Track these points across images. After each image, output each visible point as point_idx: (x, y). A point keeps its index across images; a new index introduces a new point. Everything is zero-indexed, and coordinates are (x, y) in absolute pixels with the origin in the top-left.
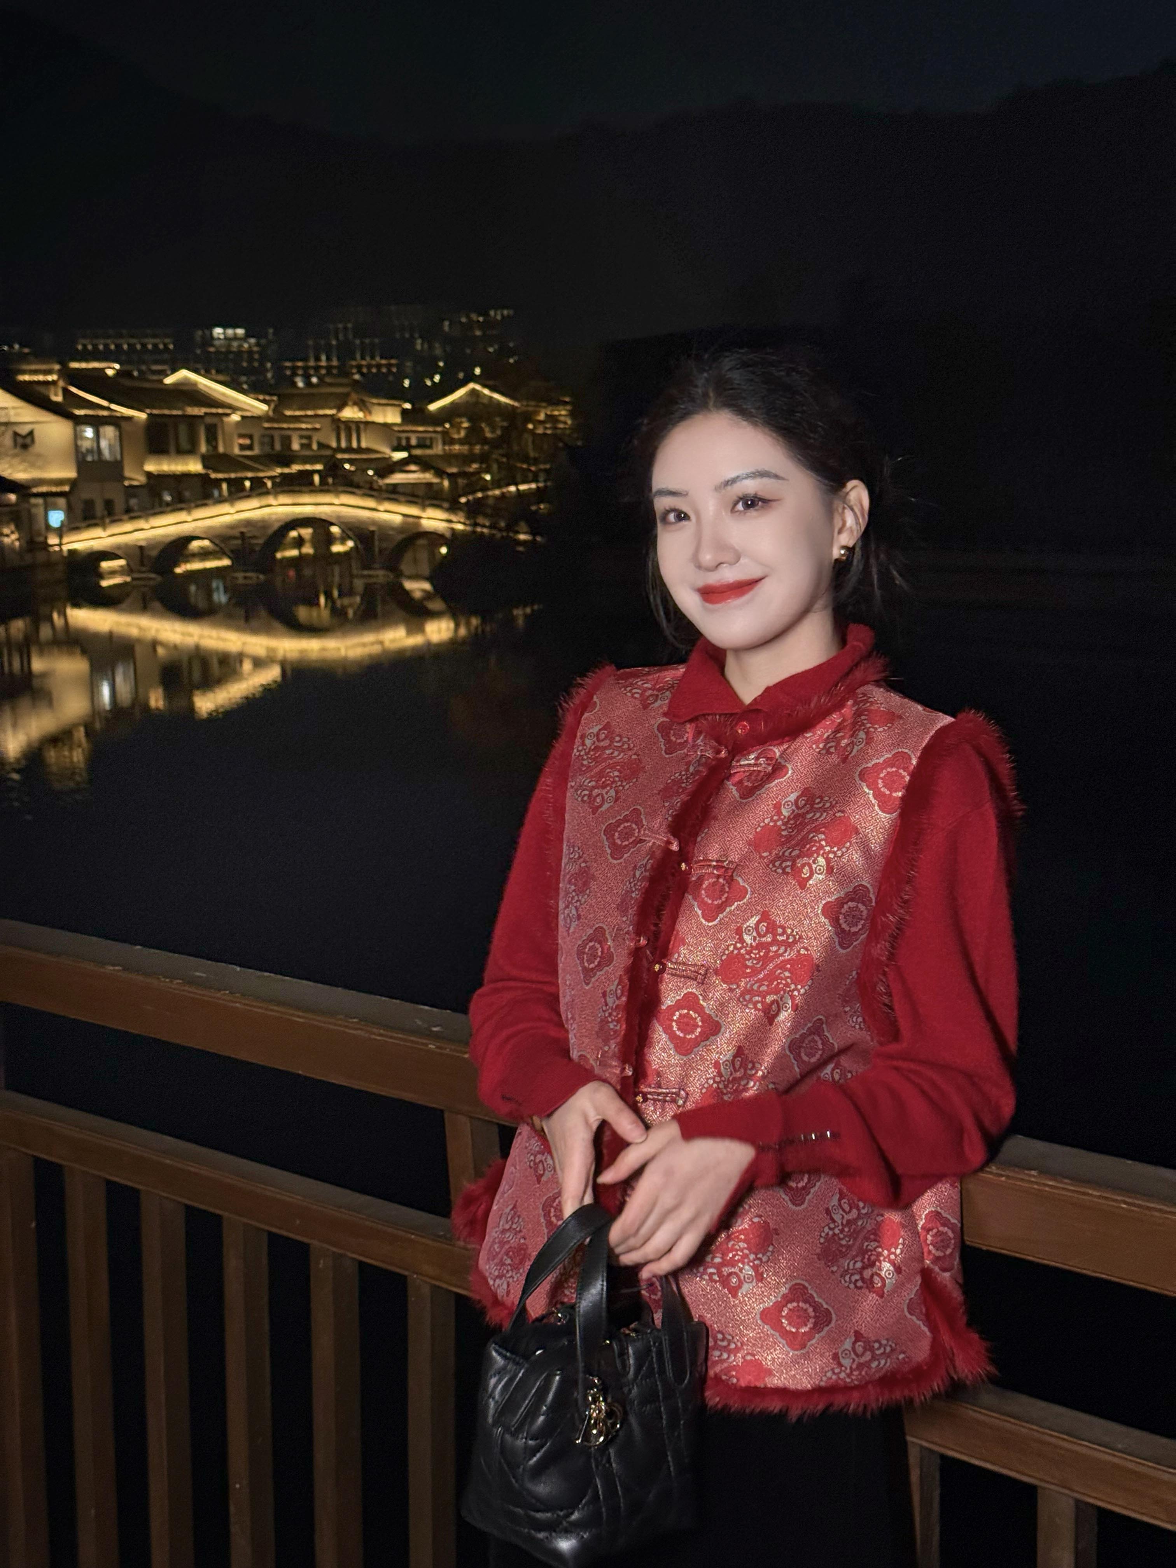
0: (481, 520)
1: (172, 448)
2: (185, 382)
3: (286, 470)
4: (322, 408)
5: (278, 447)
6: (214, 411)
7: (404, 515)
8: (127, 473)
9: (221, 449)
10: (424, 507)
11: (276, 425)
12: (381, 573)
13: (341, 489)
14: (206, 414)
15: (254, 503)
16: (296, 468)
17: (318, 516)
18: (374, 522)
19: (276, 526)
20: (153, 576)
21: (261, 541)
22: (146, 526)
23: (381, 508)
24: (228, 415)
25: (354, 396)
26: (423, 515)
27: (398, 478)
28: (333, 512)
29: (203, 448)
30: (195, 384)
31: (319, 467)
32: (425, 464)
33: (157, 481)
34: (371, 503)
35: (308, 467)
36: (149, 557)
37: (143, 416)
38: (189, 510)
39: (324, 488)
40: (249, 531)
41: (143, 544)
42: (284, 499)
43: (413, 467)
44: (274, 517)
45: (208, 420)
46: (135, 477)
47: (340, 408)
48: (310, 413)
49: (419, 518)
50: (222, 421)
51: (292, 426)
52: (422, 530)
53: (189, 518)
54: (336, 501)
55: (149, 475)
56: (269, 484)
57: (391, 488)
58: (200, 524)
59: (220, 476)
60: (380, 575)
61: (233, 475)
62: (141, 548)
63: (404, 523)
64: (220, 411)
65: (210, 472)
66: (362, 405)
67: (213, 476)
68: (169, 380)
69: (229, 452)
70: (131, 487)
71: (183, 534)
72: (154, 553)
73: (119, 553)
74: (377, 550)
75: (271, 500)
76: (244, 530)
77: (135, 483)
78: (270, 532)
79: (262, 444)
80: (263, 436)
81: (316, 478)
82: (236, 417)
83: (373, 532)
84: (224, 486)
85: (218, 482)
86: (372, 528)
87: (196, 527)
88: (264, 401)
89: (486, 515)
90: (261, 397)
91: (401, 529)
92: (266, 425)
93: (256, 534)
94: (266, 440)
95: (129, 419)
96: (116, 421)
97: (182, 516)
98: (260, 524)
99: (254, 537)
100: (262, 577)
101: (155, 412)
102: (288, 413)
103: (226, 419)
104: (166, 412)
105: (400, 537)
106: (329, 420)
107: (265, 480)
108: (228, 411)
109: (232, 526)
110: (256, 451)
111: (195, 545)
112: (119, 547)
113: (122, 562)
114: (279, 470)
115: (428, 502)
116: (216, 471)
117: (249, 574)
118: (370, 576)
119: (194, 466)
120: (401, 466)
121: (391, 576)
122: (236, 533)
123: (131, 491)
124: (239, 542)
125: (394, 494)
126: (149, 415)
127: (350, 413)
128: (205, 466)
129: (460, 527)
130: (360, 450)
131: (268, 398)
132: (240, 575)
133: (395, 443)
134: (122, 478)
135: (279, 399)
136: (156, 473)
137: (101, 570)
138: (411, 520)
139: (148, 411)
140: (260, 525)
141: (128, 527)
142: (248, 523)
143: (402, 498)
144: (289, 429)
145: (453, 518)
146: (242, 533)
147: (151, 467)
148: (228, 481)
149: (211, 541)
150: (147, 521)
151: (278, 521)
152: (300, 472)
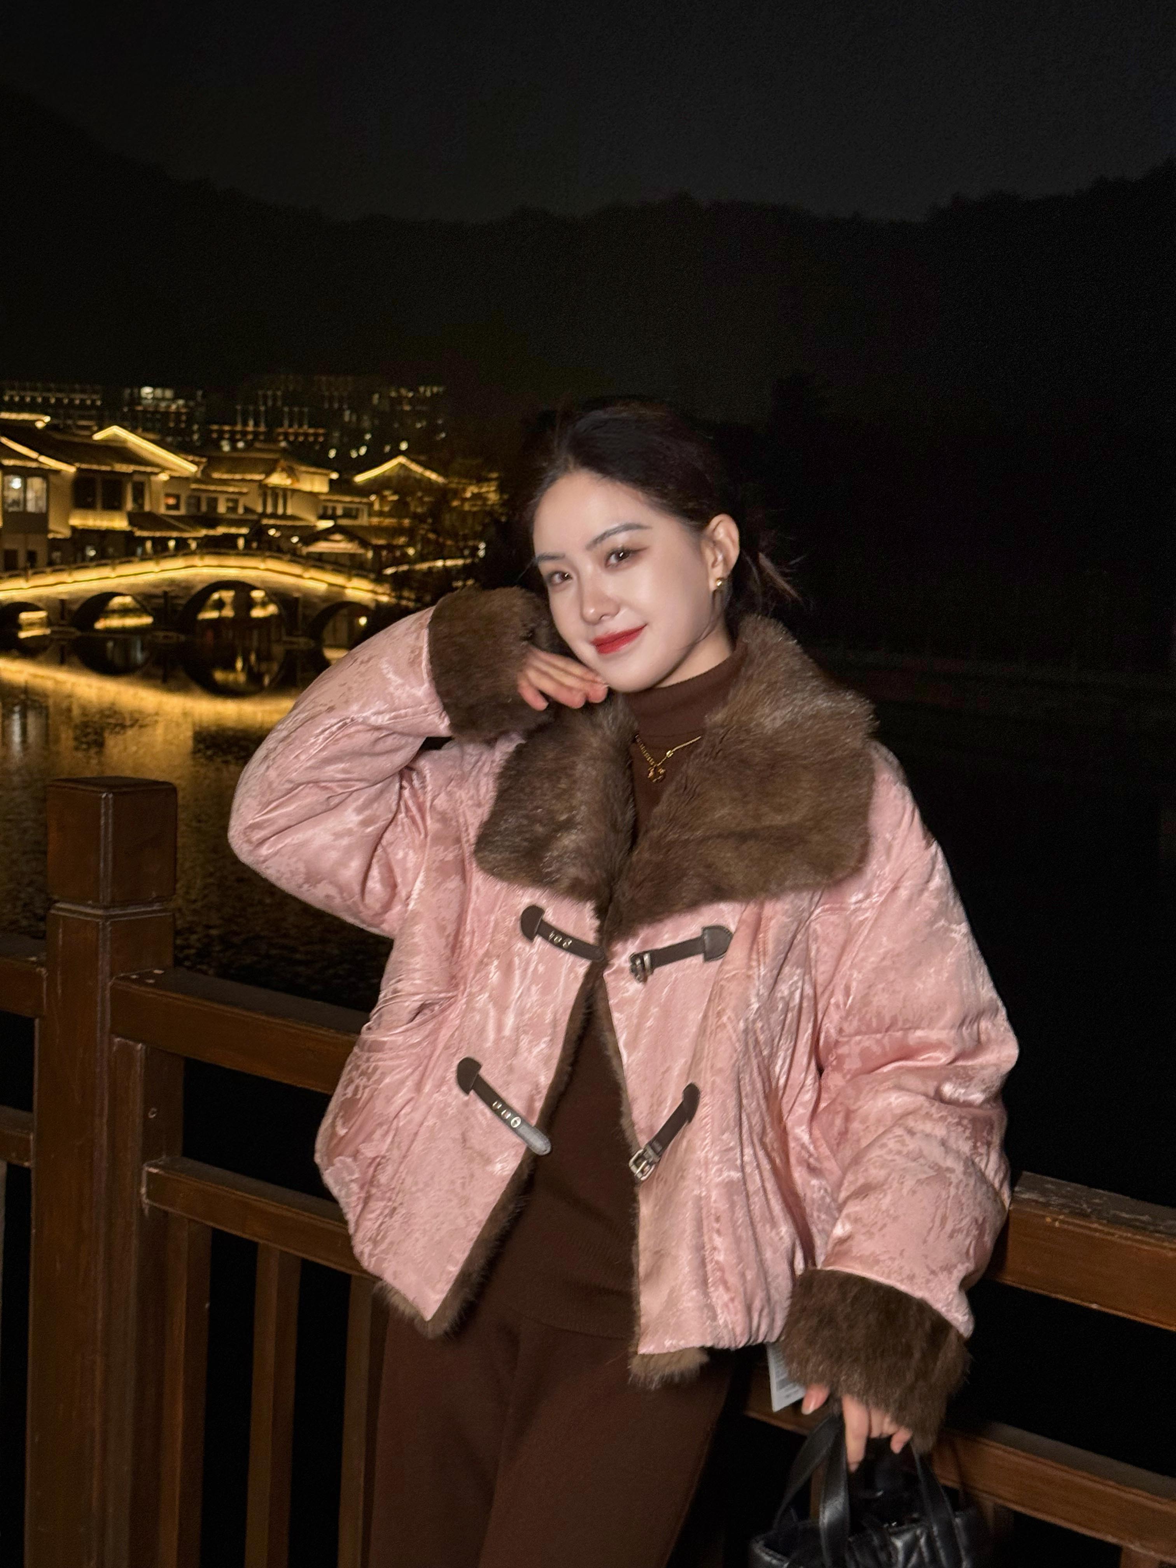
0: (406, 594)
1: (99, 505)
2: (115, 439)
3: (211, 532)
4: (251, 472)
5: (204, 508)
6: (142, 469)
7: (330, 585)
8: (52, 526)
9: (147, 508)
10: (350, 577)
11: (203, 487)
12: (302, 640)
13: (267, 554)
14: (135, 472)
15: (179, 562)
16: (221, 530)
17: (242, 580)
18: (298, 589)
19: (200, 587)
20: (72, 630)
21: (183, 602)
22: (70, 580)
23: (307, 575)
24: (156, 474)
25: (283, 463)
26: (350, 584)
27: (322, 547)
28: (258, 577)
29: (129, 505)
30: (125, 441)
31: (244, 531)
32: (350, 534)
33: (82, 536)
34: (296, 570)
35: (233, 530)
36: (70, 611)
37: (70, 470)
38: (113, 566)
39: (248, 552)
40: (173, 591)
41: (64, 597)
42: (210, 560)
43: (338, 537)
44: (198, 578)
45: (137, 478)
46: (59, 530)
47: (268, 473)
48: (238, 477)
49: (344, 587)
50: (150, 480)
51: (219, 488)
52: (345, 599)
53: (113, 575)
54: (262, 566)
55: (74, 529)
56: (193, 545)
57: (317, 556)
58: (123, 581)
59: (145, 534)
60: (302, 642)
61: (158, 534)
62: (63, 602)
63: (328, 591)
64: (149, 469)
65: (135, 529)
66: (291, 472)
67: (138, 533)
68: (98, 436)
69: (155, 511)
70: (54, 539)
71: (105, 591)
72: (75, 607)
73: (40, 605)
74: (300, 617)
75: (196, 561)
76: (167, 589)
77: (59, 536)
78: (194, 592)
79: (188, 505)
80: (189, 497)
81: (241, 542)
82: (164, 477)
83: (297, 599)
84: (149, 545)
85: (143, 540)
86: (296, 595)
87: (119, 585)
88: (192, 462)
89: (411, 589)
90: (191, 458)
91: (325, 598)
92: (194, 486)
93: (181, 594)
94: (193, 501)
95: (57, 472)
96: (44, 473)
97: (106, 571)
98: (183, 584)
99: (176, 597)
100: (183, 638)
101: (84, 466)
102: (216, 475)
103: (153, 478)
104: (95, 467)
105: (324, 605)
106: (255, 485)
107: (190, 541)
108: (156, 470)
109: (156, 585)
110: (182, 511)
111: (117, 601)
112: (40, 599)
113: (42, 614)
114: (203, 532)
115: (354, 572)
116: (141, 528)
117: (170, 634)
118: (292, 643)
119: (119, 523)
120: (325, 535)
121: (312, 644)
122: (158, 591)
123: (55, 544)
124: (162, 601)
125: (320, 562)
126: (79, 469)
127: (277, 479)
128: (131, 522)
129: (384, 599)
130: (284, 517)
131: (197, 459)
132: (161, 634)
133: (321, 512)
134: (48, 531)
135: (209, 462)
136: (81, 527)
137: (21, 622)
138: (335, 589)
139: (78, 465)
140: (184, 586)
141: (51, 579)
142: (172, 582)
143: (328, 567)
144: (215, 491)
145: (380, 589)
146: (166, 593)
147: (77, 521)
148: (153, 539)
149: (134, 597)
150: (70, 574)
151: (201, 582)
152: (226, 536)
